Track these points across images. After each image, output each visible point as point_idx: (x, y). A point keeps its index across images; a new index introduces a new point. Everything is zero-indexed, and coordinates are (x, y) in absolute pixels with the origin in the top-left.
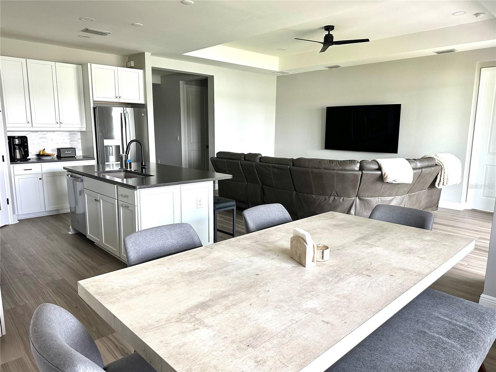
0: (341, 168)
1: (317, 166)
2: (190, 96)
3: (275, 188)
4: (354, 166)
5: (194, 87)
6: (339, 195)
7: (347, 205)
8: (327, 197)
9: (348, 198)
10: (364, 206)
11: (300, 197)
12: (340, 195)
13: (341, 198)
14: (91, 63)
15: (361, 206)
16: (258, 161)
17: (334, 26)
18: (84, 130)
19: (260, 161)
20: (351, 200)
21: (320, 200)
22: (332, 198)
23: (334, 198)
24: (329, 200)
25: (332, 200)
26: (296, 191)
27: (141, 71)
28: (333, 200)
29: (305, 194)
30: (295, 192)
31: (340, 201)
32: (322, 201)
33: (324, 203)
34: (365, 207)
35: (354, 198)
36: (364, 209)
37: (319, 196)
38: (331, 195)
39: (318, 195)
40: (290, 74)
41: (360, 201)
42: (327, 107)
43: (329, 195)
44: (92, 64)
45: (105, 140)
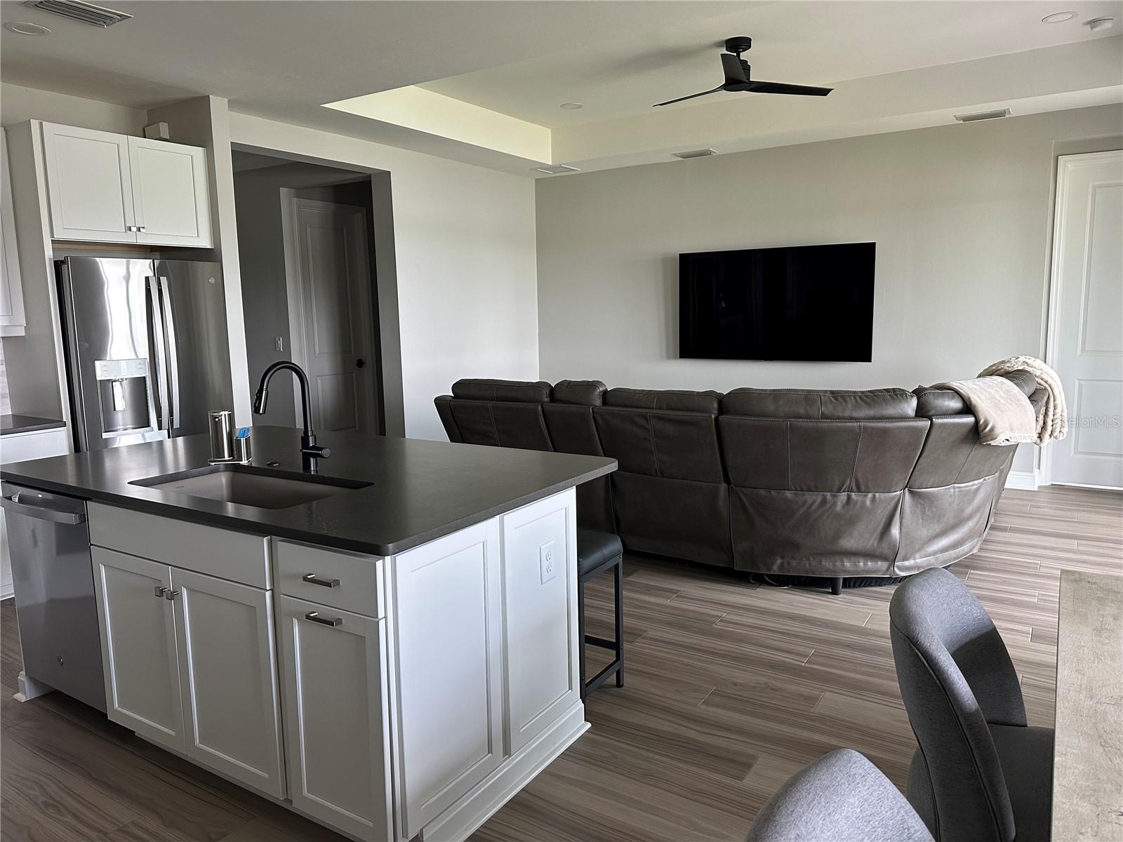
0: (871, 412)
1: (802, 411)
2: (309, 229)
3: (657, 476)
4: (906, 405)
5: (320, 204)
6: (863, 488)
7: (882, 512)
8: (829, 494)
9: (886, 494)
10: (922, 511)
11: (745, 500)
12: (867, 486)
13: (866, 495)
14: (42, 118)
15: (915, 512)
16: (598, 402)
17: (751, 40)
18: (22, 333)
19: (605, 403)
20: (892, 498)
21: (807, 505)
22: (843, 496)
23: (849, 497)
24: (835, 504)
25: (842, 503)
26: (727, 481)
27: (198, 152)
28: (844, 502)
29: (762, 492)
30: (723, 486)
31: (863, 503)
32: (814, 508)
33: (820, 512)
34: (925, 513)
35: (899, 492)
36: (921, 521)
37: (803, 494)
38: (840, 490)
39: (802, 490)
40: (578, 172)
41: (913, 500)
42: (680, 255)
43: (835, 489)
44: (44, 123)
45: (97, 363)
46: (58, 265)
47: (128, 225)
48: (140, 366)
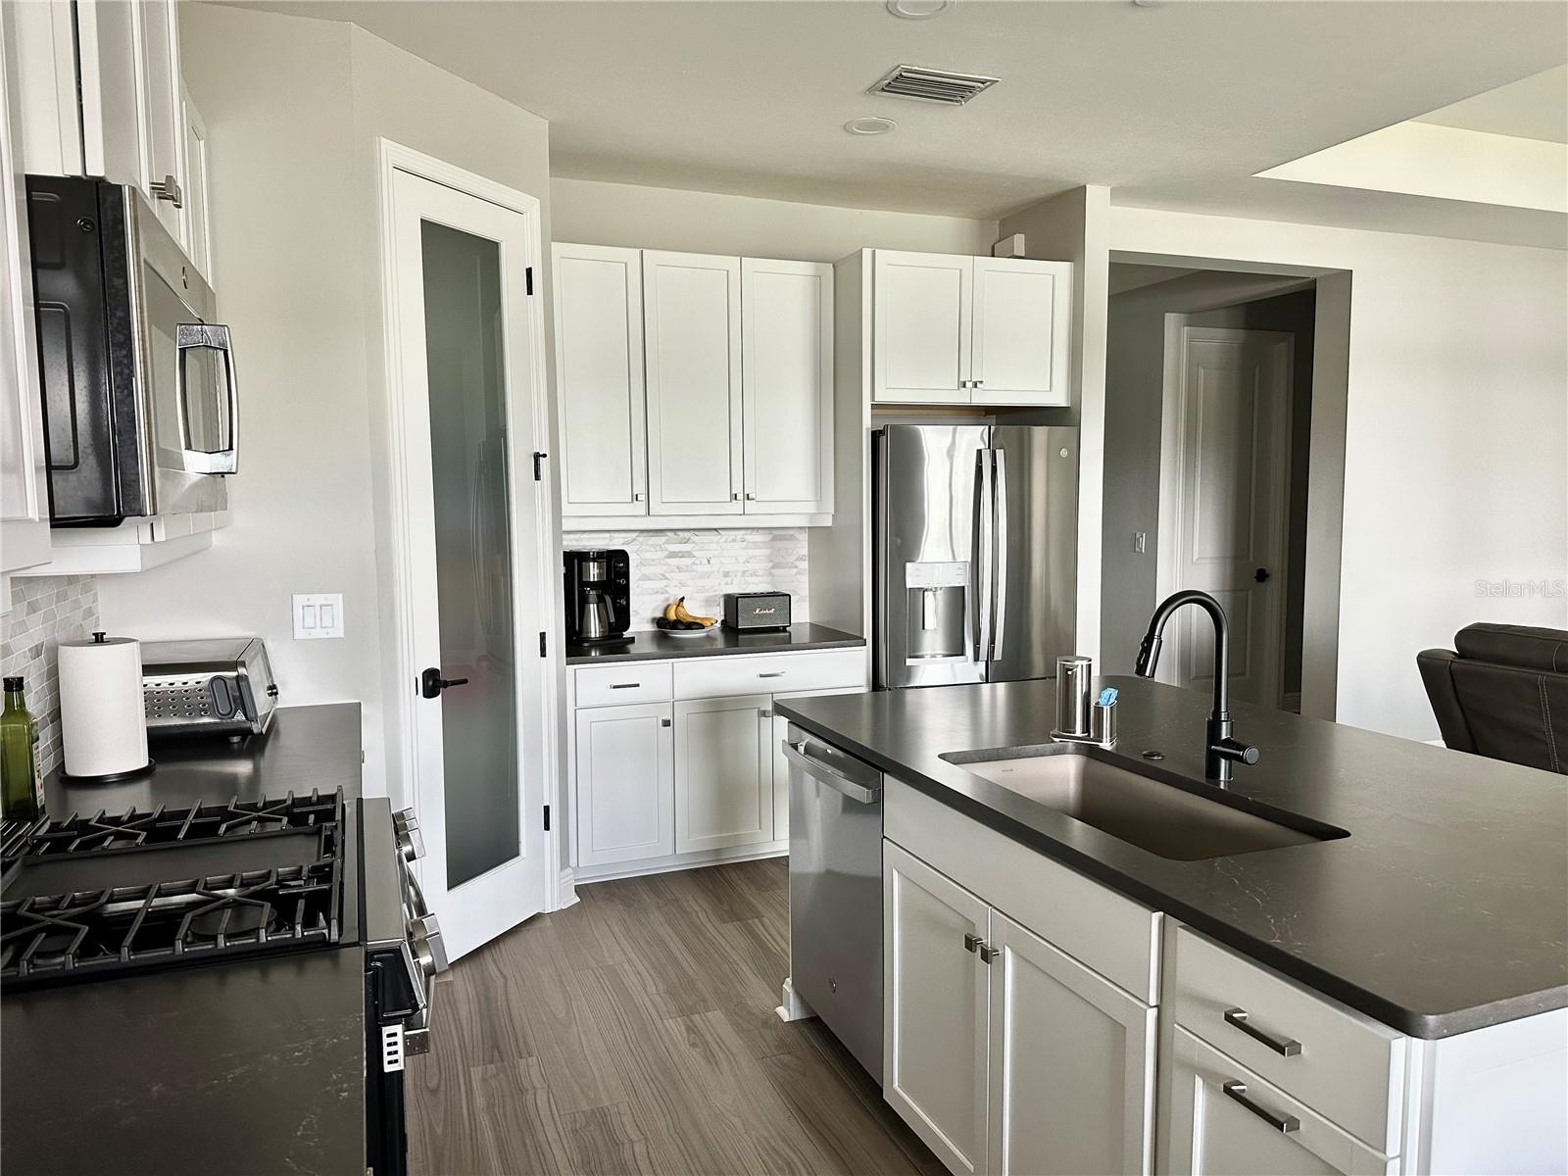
2: (1202, 372)
5: (1222, 332)
14: (876, 246)
18: (828, 522)
27: (1062, 269)
44: (877, 251)
45: (908, 565)
46: (876, 436)
47: (962, 380)
48: (960, 572)
